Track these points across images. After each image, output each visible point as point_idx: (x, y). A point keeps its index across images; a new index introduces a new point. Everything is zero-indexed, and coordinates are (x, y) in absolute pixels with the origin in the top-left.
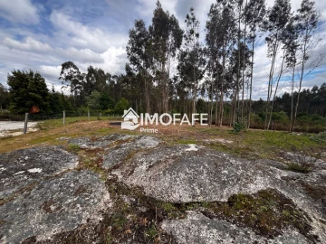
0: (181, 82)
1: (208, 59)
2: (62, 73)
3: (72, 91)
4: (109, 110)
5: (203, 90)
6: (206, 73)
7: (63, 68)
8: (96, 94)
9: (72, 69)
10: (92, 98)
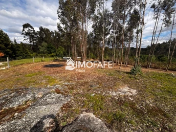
0: (95, 37)
1: (112, 21)
2: (23, 30)
3: (31, 42)
4: (53, 54)
5: (109, 42)
6: (111, 31)
7: (24, 28)
8: (44, 44)
9: (30, 28)
10: (43, 47)
